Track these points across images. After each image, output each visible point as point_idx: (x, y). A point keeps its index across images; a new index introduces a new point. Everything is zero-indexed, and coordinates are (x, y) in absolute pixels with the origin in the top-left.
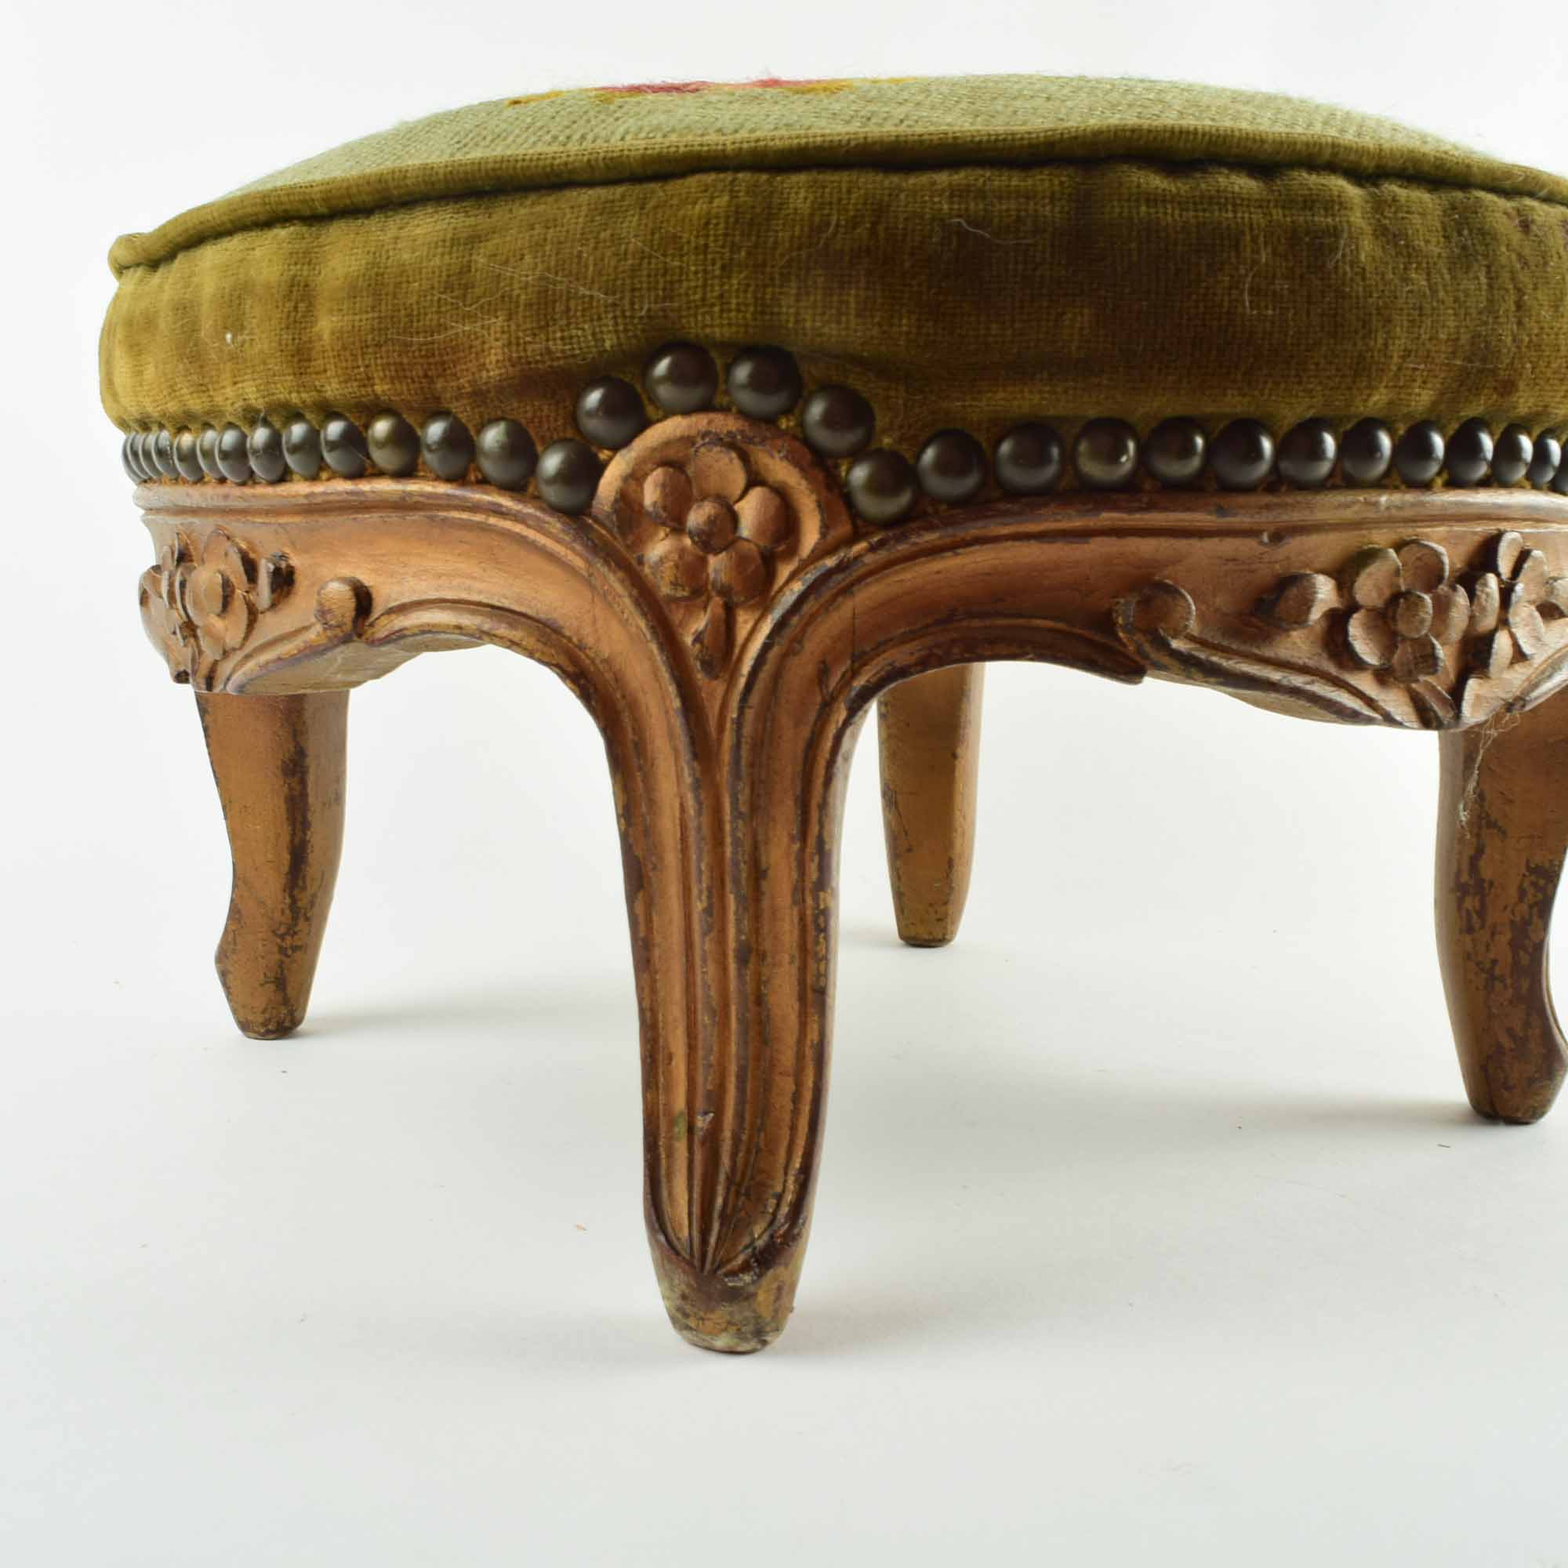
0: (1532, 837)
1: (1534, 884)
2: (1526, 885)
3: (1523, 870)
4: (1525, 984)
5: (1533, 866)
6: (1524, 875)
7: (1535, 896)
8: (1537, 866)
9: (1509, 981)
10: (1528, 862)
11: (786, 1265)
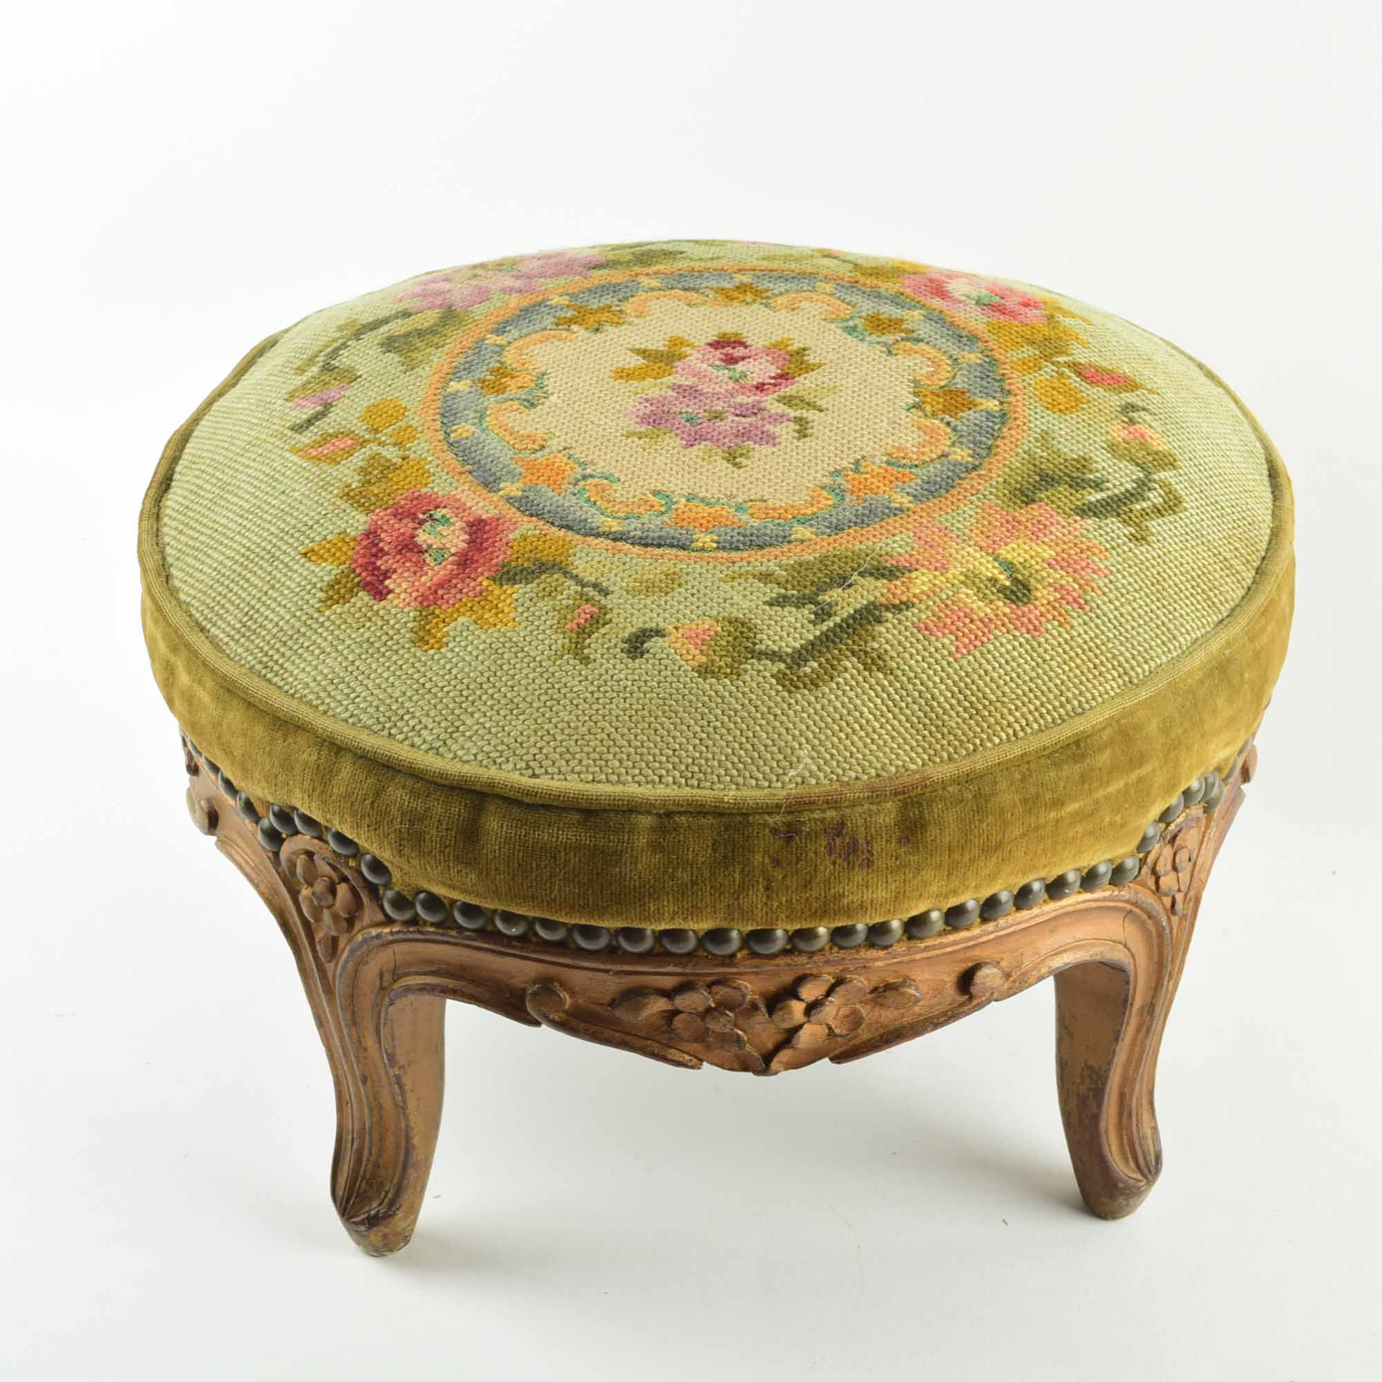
0: (1087, 1046)
6: (1084, 1069)
7: (1090, 1084)
8: (1092, 1066)
10: (1086, 1061)
11: (386, 1227)
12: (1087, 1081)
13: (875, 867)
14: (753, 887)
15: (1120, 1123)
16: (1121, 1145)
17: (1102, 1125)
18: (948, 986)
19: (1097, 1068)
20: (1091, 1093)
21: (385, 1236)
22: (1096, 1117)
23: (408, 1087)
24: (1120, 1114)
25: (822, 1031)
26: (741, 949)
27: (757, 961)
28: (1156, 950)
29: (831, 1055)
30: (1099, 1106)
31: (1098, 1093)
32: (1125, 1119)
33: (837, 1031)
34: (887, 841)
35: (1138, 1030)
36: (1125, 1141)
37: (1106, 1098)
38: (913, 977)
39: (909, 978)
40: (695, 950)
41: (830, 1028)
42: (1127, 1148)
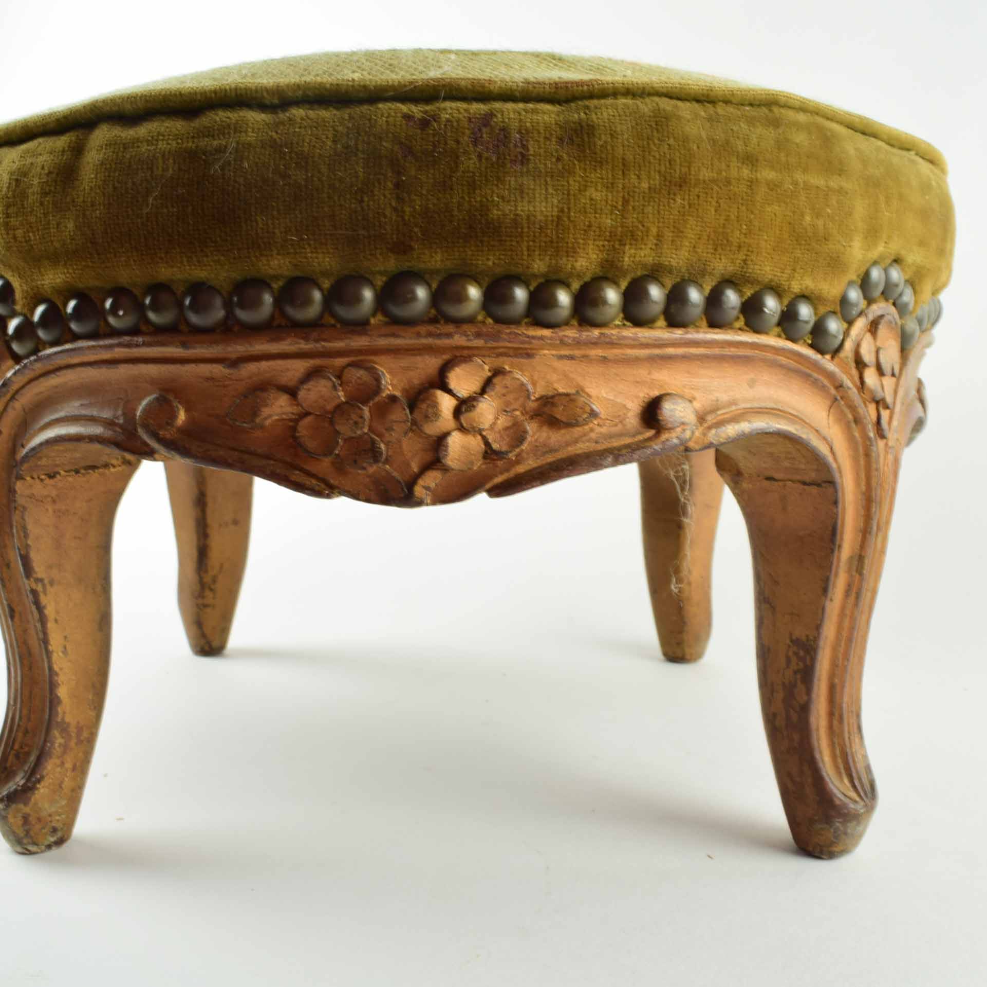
0: (792, 614)
1: (796, 654)
2: (791, 654)
3: (788, 641)
4: (796, 737)
5: (794, 638)
6: (789, 646)
7: (797, 664)
8: (798, 639)
9: (785, 733)
10: (791, 634)
11: (26, 804)
12: (794, 660)
13: (531, 166)
14: (380, 183)
15: (830, 727)
16: (834, 757)
17: (813, 720)
18: (630, 414)
19: (804, 638)
20: (799, 676)
21: (26, 819)
22: (805, 709)
23: (50, 611)
24: (831, 714)
25: (475, 443)
26: (374, 315)
27: (394, 329)
28: (863, 475)
29: (488, 486)
30: (809, 691)
31: (807, 674)
32: (835, 723)
33: (495, 446)
34: (546, 138)
35: (847, 593)
36: (838, 752)
37: (816, 681)
38: (587, 390)
39: (583, 390)
40: (321, 316)
41: (487, 444)
42: (839, 760)
